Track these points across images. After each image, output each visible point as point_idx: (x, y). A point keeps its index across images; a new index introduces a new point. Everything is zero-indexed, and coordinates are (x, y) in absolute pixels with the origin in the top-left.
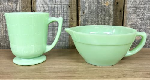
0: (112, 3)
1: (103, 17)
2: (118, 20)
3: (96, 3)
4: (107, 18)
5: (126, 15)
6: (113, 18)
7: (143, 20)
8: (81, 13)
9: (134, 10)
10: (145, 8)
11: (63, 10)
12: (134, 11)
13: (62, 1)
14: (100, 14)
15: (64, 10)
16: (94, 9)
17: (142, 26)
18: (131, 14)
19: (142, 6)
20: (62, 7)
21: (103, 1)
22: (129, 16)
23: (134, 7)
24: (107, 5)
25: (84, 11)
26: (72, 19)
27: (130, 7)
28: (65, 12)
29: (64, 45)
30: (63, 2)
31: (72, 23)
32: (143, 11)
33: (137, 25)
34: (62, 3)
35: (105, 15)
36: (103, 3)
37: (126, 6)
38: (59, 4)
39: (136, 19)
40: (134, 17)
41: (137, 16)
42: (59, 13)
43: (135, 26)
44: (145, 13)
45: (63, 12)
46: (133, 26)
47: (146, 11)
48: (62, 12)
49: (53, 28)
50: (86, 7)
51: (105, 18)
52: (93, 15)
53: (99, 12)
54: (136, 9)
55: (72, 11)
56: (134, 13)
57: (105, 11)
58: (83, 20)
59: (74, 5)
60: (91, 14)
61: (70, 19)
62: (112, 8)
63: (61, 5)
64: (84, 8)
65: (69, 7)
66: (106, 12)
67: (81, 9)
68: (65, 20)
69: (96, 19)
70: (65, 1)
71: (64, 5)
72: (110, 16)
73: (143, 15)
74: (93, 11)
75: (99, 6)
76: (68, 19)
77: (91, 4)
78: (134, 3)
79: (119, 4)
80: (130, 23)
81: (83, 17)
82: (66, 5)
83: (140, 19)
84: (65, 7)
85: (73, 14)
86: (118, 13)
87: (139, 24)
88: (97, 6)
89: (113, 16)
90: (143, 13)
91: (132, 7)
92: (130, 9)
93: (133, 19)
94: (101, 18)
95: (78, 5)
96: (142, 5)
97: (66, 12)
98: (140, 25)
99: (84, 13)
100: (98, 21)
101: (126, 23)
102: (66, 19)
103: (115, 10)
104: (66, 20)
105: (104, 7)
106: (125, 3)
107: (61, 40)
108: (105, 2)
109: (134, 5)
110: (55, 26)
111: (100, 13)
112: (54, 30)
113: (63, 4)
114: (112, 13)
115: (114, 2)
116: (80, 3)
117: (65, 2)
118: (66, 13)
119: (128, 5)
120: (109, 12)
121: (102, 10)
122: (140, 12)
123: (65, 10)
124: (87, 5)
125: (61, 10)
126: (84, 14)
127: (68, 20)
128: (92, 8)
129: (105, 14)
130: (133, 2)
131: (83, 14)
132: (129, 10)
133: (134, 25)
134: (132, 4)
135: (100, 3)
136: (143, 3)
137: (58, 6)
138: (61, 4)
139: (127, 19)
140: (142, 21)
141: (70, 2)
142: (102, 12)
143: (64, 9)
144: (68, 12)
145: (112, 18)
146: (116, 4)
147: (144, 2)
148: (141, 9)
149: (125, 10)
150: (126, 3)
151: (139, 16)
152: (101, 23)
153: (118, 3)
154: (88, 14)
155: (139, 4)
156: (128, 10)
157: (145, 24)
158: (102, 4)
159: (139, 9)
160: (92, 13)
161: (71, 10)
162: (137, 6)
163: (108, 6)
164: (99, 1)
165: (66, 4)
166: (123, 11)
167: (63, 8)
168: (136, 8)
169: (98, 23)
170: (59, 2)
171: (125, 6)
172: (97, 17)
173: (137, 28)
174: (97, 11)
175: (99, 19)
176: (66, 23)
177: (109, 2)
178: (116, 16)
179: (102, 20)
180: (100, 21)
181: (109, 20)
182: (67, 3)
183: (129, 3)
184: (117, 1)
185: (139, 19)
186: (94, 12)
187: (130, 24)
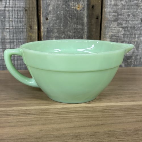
0: (86, 6)
1: (73, 26)
2: (94, 30)
3: (64, 6)
4: (80, 27)
5: (104, 24)
6: (88, 28)
7: (126, 29)
8: (42, 19)
9: (115, 16)
10: (130, 14)
11: (16, 14)
12: (114, 18)
13: (15, 2)
14: (70, 22)
15: (18, 15)
16: (61, 14)
17: (126, 39)
18: (111, 21)
19: (125, 11)
20: (15, 10)
21: (73, 4)
22: (108, 25)
23: (115, 13)
24: (78, 9)
25: (47, 17)
26: (31, 27)
27: (109, 13)
28: (20, 18)
29: (20, 65)
30: (17, 3)
31: (31, 34)
32: (126, 18)
33: (118, 37)
34: (15, 4)
35: (77, 23)
36: (74, 6)
37: (105, 11)
38: (11, 6)
39: (118, 29)
40: (115, 25)
41: (119, 24)
42: (11, 19)
43: (116, 38)
44: (129, 21)
45: (18, 18)
46: (114, 38)
47: (130, 18)
48: (15, 18)
49: (3, 40)
50: (50, 12)
51: (77, 27)
52: (60, 22)
53: (68, 18)
54: (118, 15)
55: (31, 17)
56: (115, 20)
57: (77, 17)
58: (46, 30)
59: (33, 8)
60: (57, 21)
61: (28, 29)
62: (85, 13)
63: (14, 9)
64: (47, 13)
65: (26, 10)
66: (77, 19)
67: (43, 13)
68: (20, 29)
69: (64, 28)
70: (20, 2)
71: (19, 8)
72: (83, 24)
73: (127, 23)
74: (60, 16)
75: (68, 10)
76: (25, 27)
77: (57, 7)
78: (114, 7)
79: (95, 8)
80: (110, 34)
81: (46, 26)
82: (21, 8)
83: (123, 28)
84: (20, 11)
85: (32, 21)
86: (94, 21)
87: (121, 36)
88: (66, 10)
89: (88, 25)
90: (127, 21)
91: (112, 13)
92: (110, 15)
93: (113, 28)
94: (71, 28)
95: (39, 8)
96: (125, 9)
97: (22, 18)
98: (123, 36)
99: (47, 19)
100: (67, 32)
101: (105, 35)
102: (21, 27)
103: (90, 16)
104: (23, 29)
105: (75, 12)
106: (103, 6)
107: (16, 58)
108: (76, 4)
109: (115, 10)
110: (6, 38)
111: (70, 19)
112: (5, 45)
113: (17, 6)
114: (85, 20)
115: (88, 5)
116: (41, 5)
117: (19, 4)
118: (21, 20)
119: (107, 9)
120: (82, 18)
121: (72, 16)
122: (123, 19)
123: (20, 15)
124: (51, 8)
125: (15, 16)
126: (48, 21)
127: (25, 30)
128: (58, 13)
129: (77, 21)
130: (113, 5)
131: (46, 21)
132: (108, 17)
133: (115, 36)
134: (112, 9)
135: (69, 5)
136: (126, 7)
137: (10, 9)
138: (14, 6)
139: (105, 28)
140: (125, 31)
141: (27, 4)
142: (72, 19)
143: (18, 13)
144: (24, 18)
145: (86, 28)
146: (91, 8)
147: (128, 5)
148: (125, 14)
149: (103, 16)
150: (105, 7)
151: (122, 24)
152: (71, 33)
153: (93, 7)
154: (54, 21)
155: (122, 9)
156: (106, 16)
157: (129, 36)
158: (73, 8)
159: (121, 15)
160: (58, 19)
161: (29, 14)
162: (119, 11)
163: (81, 10)
164: (67, 3)
165: (21, 6)
166: (100, 17)
167: (16, 12)
168: (118, 13)
169: (67, 34)
170: (11, 3)
171: (103, 10)
172: (65, 26)
173: (119, 40)
174: (65, 17)
175: (69, 29)
176: (22, 34)
177: (82, 5)
178: (92, 25)
179: (72, 30)
180: (70, 32)
181: (82, 29)
182: (22, 4)
183: (108, 6)
184: (91, 4)
185: (121, 29)
186: (61, 19)
187: (109, 36)
